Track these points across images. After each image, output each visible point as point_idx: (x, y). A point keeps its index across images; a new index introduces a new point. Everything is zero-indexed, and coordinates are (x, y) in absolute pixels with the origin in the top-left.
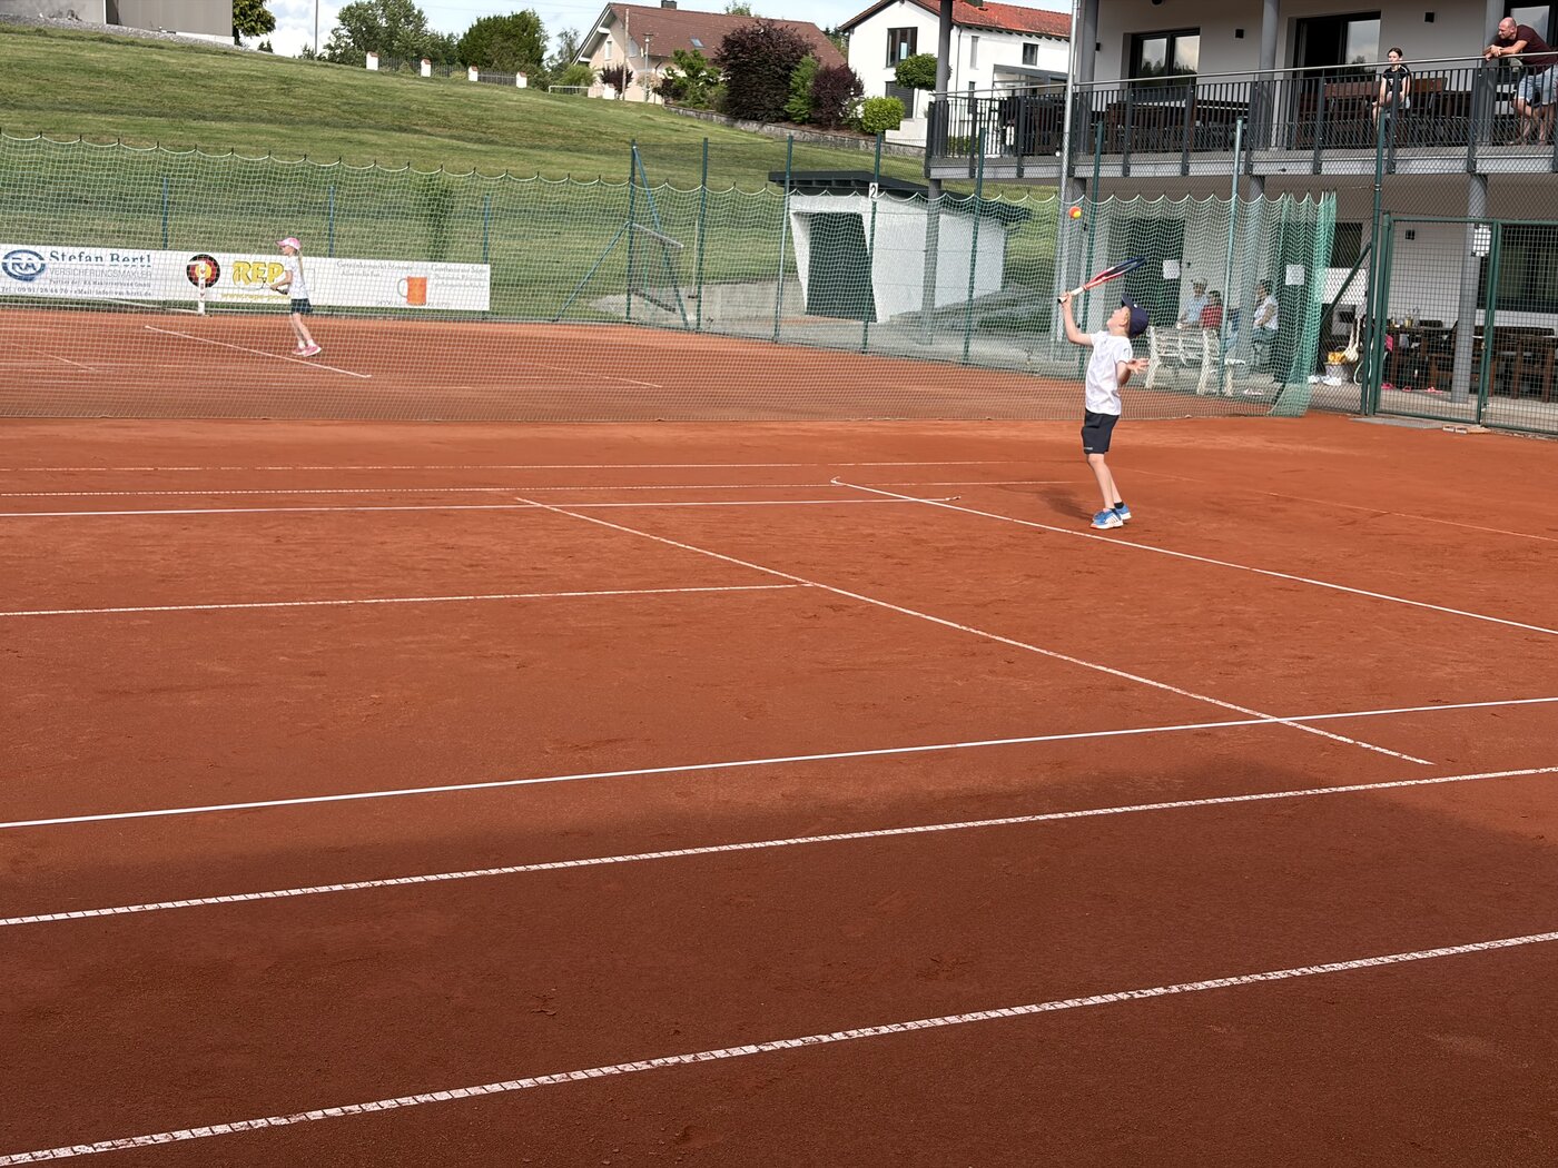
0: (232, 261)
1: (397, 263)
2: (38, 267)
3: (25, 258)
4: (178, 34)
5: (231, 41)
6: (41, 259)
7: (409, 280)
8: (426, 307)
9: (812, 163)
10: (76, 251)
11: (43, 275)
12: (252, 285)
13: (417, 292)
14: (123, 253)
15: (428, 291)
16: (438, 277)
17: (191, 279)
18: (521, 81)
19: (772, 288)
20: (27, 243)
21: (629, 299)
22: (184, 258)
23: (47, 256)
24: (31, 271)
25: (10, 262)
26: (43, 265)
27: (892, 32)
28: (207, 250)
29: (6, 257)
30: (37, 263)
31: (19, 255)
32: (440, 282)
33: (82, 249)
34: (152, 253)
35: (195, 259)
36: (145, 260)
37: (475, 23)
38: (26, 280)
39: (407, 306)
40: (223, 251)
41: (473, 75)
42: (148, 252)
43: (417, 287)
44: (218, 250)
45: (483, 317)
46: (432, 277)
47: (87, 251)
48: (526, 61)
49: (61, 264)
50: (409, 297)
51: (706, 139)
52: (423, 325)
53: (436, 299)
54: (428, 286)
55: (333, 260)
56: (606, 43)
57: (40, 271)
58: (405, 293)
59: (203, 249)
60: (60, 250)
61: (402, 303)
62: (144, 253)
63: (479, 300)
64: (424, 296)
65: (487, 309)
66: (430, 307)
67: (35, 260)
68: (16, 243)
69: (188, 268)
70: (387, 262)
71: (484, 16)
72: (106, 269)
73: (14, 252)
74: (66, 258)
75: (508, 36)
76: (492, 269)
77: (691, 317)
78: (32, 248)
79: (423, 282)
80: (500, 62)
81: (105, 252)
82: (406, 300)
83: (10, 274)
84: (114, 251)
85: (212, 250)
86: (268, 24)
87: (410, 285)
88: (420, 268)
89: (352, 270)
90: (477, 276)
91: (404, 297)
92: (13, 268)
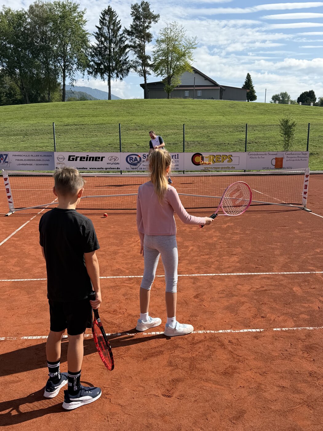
7: (276, 159)
11: (140, 163)
12: (215, 164)
13: (279, 163)
16: (287, 157)
18: (312, 104)
23: (142, 157)
24: (136, 162)
25: (128, 158)
26: (140, 160)
30: (138, 159)
31: (131, 156)
32: (288, 159)
35: (194, 155)
36: (176, 157)
38: (134, 165)
41: (300, 104)
50: (276, 165)
54: (284, 161)
64: (282, 165)
69: (192, 158)
75: (309, 96)
79: (282, 159)
83: (129, 163)
86: (255, 98)
87: (276, 161)
88: (280, 154)
89: (253, 156)
90: (304, 156)
91: (274, 165)
92: (130, 161)
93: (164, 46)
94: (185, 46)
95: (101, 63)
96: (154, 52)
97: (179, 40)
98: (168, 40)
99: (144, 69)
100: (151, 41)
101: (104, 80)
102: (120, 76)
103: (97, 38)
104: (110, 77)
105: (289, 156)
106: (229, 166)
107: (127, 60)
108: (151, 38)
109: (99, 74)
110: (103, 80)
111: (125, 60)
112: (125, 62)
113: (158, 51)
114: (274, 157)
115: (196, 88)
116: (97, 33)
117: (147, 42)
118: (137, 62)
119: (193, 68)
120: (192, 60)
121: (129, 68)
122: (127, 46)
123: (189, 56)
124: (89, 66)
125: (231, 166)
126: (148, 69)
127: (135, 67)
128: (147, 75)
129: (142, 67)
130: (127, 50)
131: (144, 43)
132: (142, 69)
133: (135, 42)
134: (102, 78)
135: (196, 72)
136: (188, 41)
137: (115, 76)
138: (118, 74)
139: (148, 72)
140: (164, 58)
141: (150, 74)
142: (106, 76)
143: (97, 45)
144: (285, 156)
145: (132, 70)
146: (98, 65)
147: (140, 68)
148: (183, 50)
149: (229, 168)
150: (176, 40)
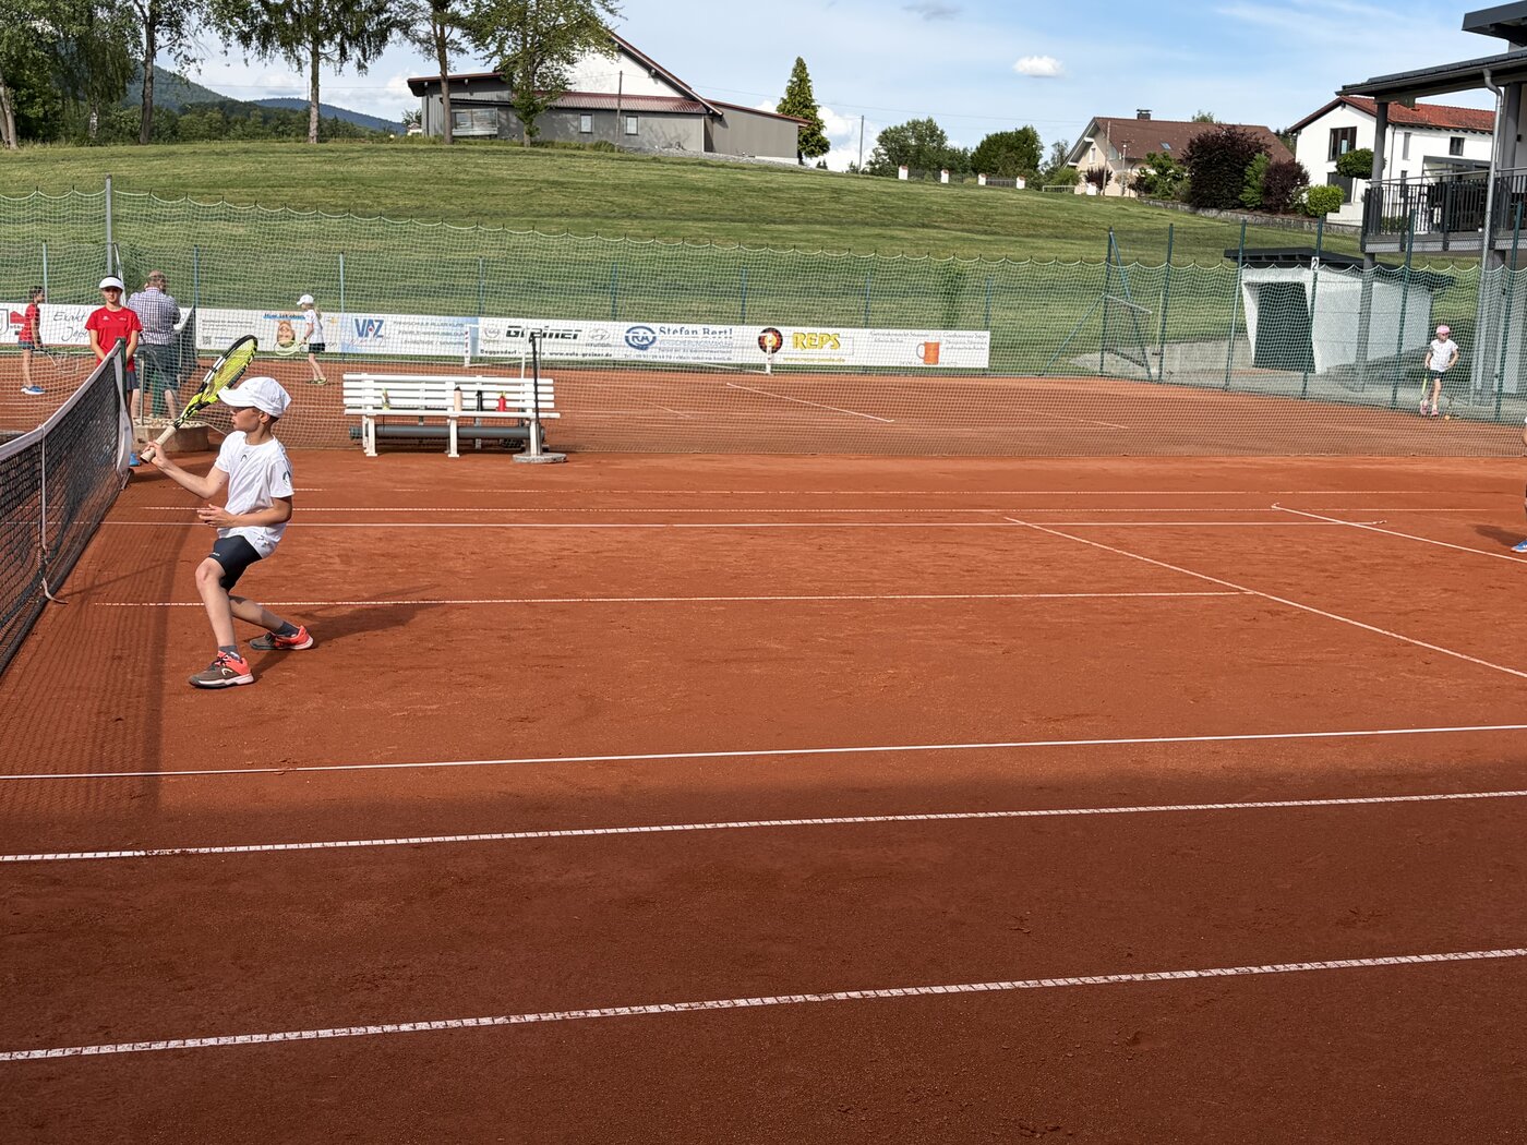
0: (792, 333)
1: (916, 332)
2: (651, 339)
3: (641, 333)
4: (757, 158)
5: (795, 161)
6: (653, 333)
7: (926, 344)
8: (938, 366)
9: (1262, 242)
10: (678, 327)
11: (654, 345)
12: (807, 351)
13: (932, 354)
14: (712, 328)
15: (941, 353)
16: (948, 342)
17: (761, 347)
18: (1021, 184)
19: (1225, 345)
20: (643, 321)
21: (1102, 357)
22: (757, 330)
23: (657, 331)
24: (645, 342)
25: (631, 335)
26: (654, 338)
27: (1334, 132)
28: (774, 324)
29: (628, 332)
30: (650, 336)
31: (637, 330)
32: (950, 346)
33: (683, 325)
34: (734, 327)
35: (764, 331)
36: (728, 334)
37: (985, 139)
38: (642, 349)
39: (924, 366)
40: (786, 325)
41: (982, 180)
42: (730, 327)
43: (932, 350)
44: (782, 325)
45: (982, 373)
46: (944, 342)
47: (687, 326)
48: (1025, 167)
49: (667, 336)
50: (926, 358)
51: (1172, 224)
52: (934, 380)
53: (946, 359)
54: (941, 350)
55: (869, 330)
56: (1090, 150)
57: (653, 342)
58: (922, 355)
59: (771, 324)
60: (667, 326)
61: (920, 363)
62: (727, 328)
63: (981, 360)
64: (937, 357)
65: (986, 366)
66: (942, 366)
67: (649, 334)
68: (635, 321)
69: (760, 339)
70: (909, 331)
71: (991, 133)
72: (700, 340)
73: (633, 328)
74: (671, 332)
75: (1011, 148)
76: (992, 335)
77: (1154, 371)
78: (646, 325)
79: (938, 345)
80: (1004, 168)
81: (699, 328)
82: (922, 361)
83: (631, 345)
84: (706, 326)
85: (778, 324)
86: (824, 147)
87: (926, 350)
88: (933, 335)
89: (882, 338)
91: (922, 358)
92: (633, 340)
99: (439, 32)
102: (355, 53)
104: (316, 55)
110: (294, 65)
115: (622, 106)
118: (413, 7)
126: (455, 34)
127: (405, 27)
128: (451, 56)
129: (434, 27)
132: (432, 33)
134: (290, 61)
137: (336, 56)
138: (347, 45)
139: (456, 43)
141: (459, 50)
142: (305, 53)
145: (396, 34)
147: (423, 28)
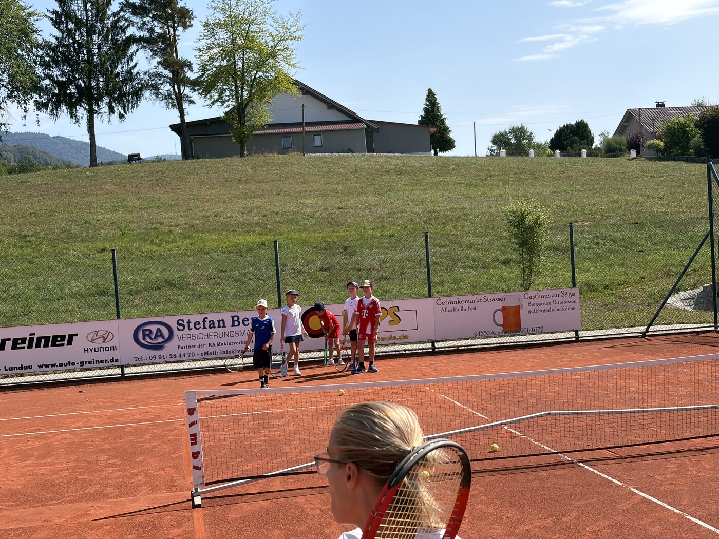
2: (167, 336)
7: (504, 309)
11: (172, 343)
13: (512, 319)
16: (529, 304)
18: (584, 154)
23: (174, 326)
24: (160, 340)
26: (171, 334)
29: (137, 329)
30: (166, 333)
31: (147, 327)
32: (532, 308)
33: (204, 316)
38: (157, 348)
43: (512, 315)
46: (525, 305)
50: (505, 325)
54: (522, 313)
55: (433, 300)
57: (169, 339)
70: (481, 296)
73: (143, 325)
75: (574, 134)
79: (518, 309)
82: (501, 328)
83: (143, 344)
86: (451, 145)
87: (504, 315)
89: (450, 307)
90: (567, 299)
91: (500, 326)
92: (144, 339)
93: (222, 36)
94: (274, 34)
95: (70, 81)
96: (200, 50)
97: (259, 20)
98: (233, 23)
99: (177, 90)
100: (191, 26)
101: (77, 121)
102: (118, 109)
103: (56, 23)
104: (91, 113)
105: (533, 301)
106: (394, 334)
107: (135, 71)
108: (190, 18)
109: (64, 108)
110: (74, 120)
111: (129, 72)
112: (129, 76)
113: (209, 48)
114: (499, 305)
115: (307, 129)
116: (55, 12)
117: (180, 29)
118: (158, 75)
119: (296, 83)
120: (293, 66)
121: (140, 90)
122: (132, 40)
123: (285, 58)
124: (38, 89)
125: (397, 335)
126: (187, 91)
127: (155, 88)
128: (185, 105)
129: (173, 87)
130: (134, 47)
131: (174, 31)
132: (172, 90)
133: (151, 30)
134: (72, 117)
135: (306, 91)
136: (280, 22)
137: (106, 109)
138: (113, 104)
139: (188, 96)
140: (225, 63)
141: (191, 102)
142: (82, 112)
143: (57, 38)
144: (525, 302)
145: (147, 94)
146: (62, 85)
147: (166, 88)
148: (271, 44)
149: (395, 338)
150: (252, 23)
